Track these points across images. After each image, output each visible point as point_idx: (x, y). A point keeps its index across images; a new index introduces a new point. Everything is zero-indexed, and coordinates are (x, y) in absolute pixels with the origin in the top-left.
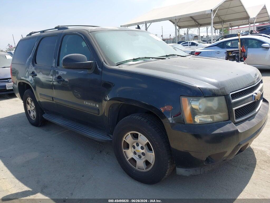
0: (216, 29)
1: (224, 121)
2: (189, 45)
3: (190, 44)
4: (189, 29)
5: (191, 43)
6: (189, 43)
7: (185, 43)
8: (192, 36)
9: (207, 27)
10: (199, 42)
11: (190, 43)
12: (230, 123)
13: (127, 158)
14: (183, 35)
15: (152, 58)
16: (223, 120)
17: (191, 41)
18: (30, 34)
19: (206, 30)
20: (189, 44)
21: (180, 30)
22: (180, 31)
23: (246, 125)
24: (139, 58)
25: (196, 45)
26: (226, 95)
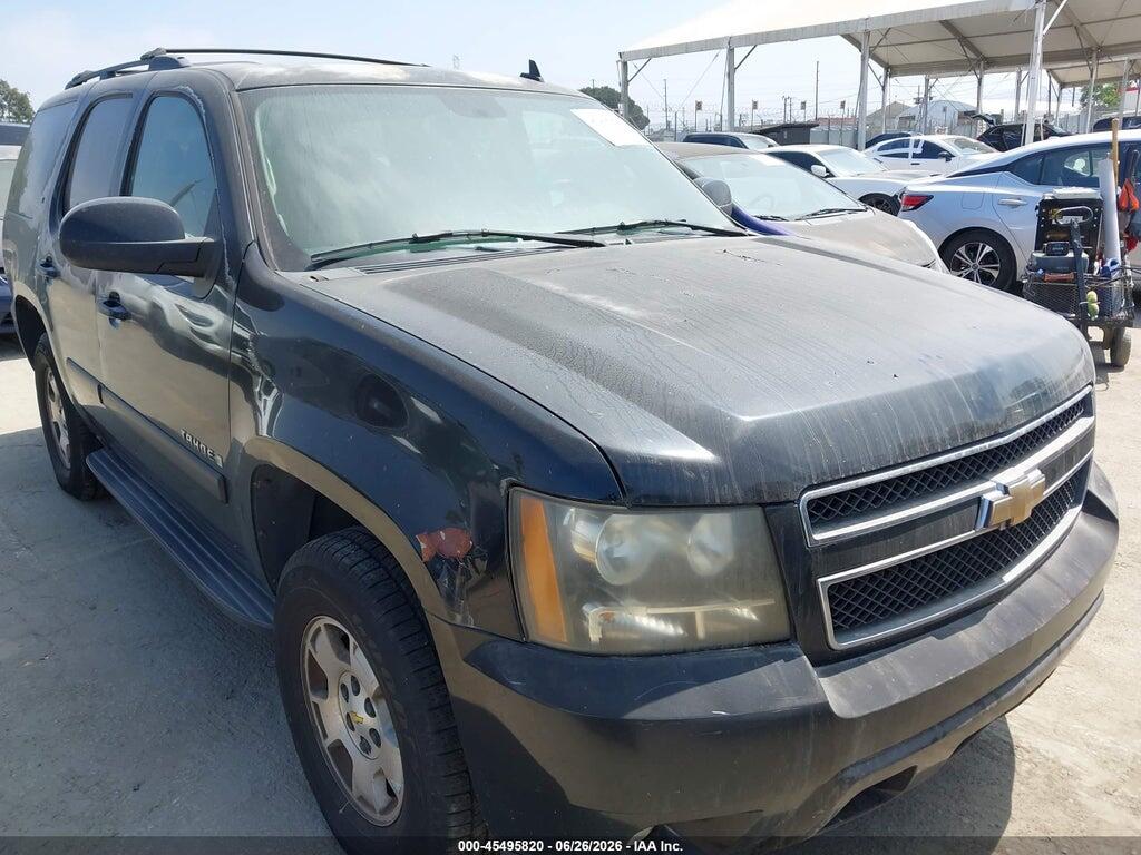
0: (1063, 85)
1: (757, 644)
2: (910, 155)
3: (919, 150)
4: (932, 81)
5: (921, 145)
6: (912, 144)
7: (894, 146)
8: (945, 110)
9: (1020, 73)
10: (962, 145)
11: (916, 146)
12: (789, 657)
13: (325, 736)
14: (911, 103)
15: (526, 238)
16: (747, 640)
17: (924, 138)
18: (78, 81)
19: (1014, 86)
20: (911, 150)
21: (891, 81)
22: (888, 87)
23: (900, 669)
24: (449, 235)
25: (943, 156)
26: (771, 504)
